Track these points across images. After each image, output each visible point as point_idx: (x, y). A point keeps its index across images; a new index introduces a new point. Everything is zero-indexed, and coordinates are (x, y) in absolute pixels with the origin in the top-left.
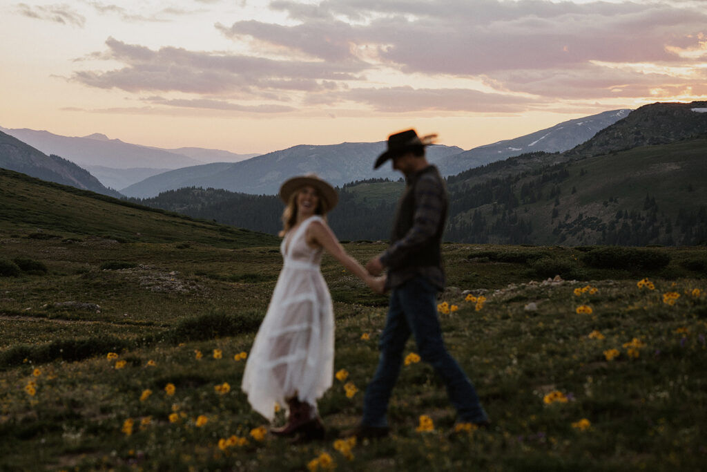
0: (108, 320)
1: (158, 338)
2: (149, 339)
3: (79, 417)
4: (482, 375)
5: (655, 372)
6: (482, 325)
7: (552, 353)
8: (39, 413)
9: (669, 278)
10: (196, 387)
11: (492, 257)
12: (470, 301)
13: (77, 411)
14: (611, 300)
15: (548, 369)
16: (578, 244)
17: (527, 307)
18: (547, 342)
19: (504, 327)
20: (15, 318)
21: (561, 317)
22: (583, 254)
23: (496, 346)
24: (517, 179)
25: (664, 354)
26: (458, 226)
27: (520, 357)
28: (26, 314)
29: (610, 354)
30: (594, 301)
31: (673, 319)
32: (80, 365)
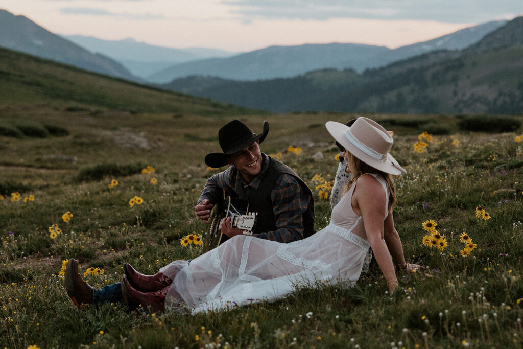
24: (428, 68)
26: (386, 102)
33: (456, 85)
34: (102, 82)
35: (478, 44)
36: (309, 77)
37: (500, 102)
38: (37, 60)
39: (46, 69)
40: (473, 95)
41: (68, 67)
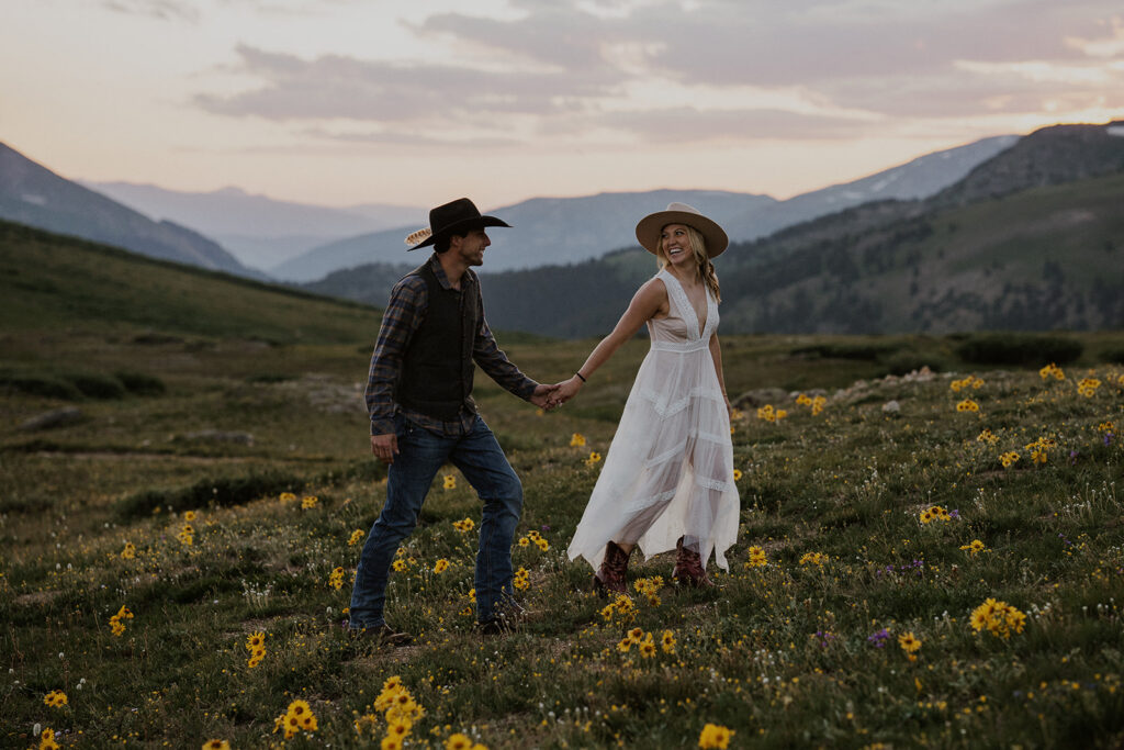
0: (265, 455)
1: (351, 473)
2: (337, 476)
3: (260, 571)
4: (829, 495)
5: (1071, 480)
6: (824, 432)
7: (926, 463)
8: (202, 567)
9: (1084, 366)
10: (425, 526)
11: (825, 352)
12: (803, 405)
13: (257, 564)
14: (1003, 395)
15: (921, 484)
16: (950, 331)
17: (886, 407)
18: (917, 449)
19: (855, 433)
20: (128, 456)
21: (935, 417)
22: (957, 345)
23: (847, 457)
24: (857, 239)
25: (1082, 458)
26: (772, 311)
27: (881, 470)
28: (143, 451)
29: (1007, 460)
30: (981, 397)
31: (1093, 415)
32: (245, 510)
33: (916, 273)
34: (186, 282)
35: (960, 187)
36: (612, 261)
37: (1007, 306)
38: (43, 237)
39: (65, 256)
40: (951, 292)
41: (110, 252)
